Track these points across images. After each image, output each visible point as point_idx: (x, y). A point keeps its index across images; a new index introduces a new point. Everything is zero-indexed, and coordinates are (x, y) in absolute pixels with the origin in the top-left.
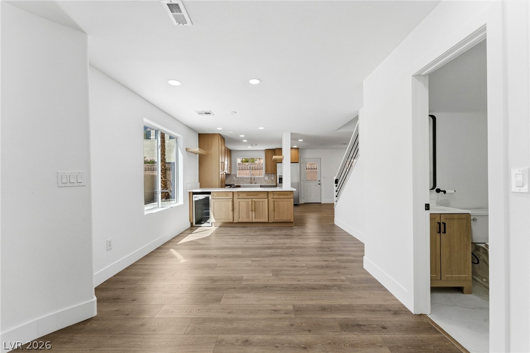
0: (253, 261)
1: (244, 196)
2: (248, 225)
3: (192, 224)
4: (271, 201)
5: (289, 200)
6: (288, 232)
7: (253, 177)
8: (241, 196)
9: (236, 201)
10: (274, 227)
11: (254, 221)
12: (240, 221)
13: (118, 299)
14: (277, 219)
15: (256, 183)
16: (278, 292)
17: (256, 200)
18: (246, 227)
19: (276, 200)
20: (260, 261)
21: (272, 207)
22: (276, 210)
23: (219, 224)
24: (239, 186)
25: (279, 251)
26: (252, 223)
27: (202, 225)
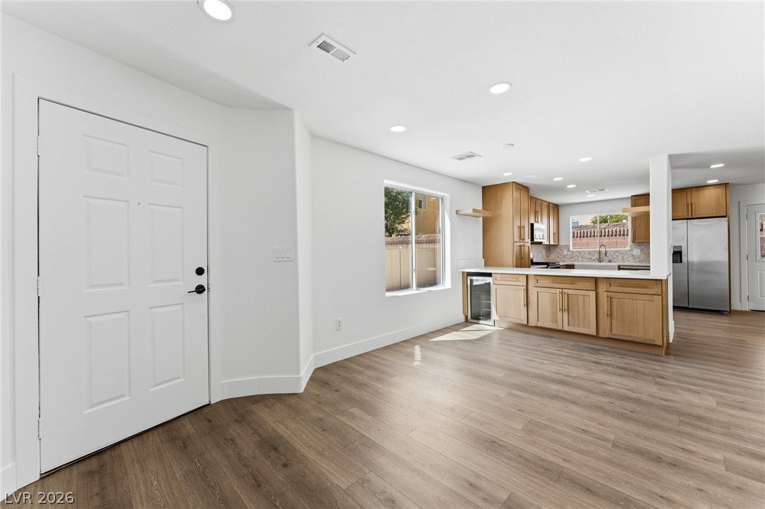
0: (509, 394)
1: (547, 282)
2: (556, 335)
3: (467, 317)
4: (604, 296)
6: (637, 363)
7: (603, 250)
8: (542, 282)
9: (532, 290)
10: (610, 347)
11: (566, 328)
12: (540, 325)
13: (327, 384)
14: (617, 332)
15: (610, 261)
16: (506, 461)
17: (570, 292)
18: (551, 337)
19: (614, 295)
20: (522, 398)
21: (605, 307)
22: (615, 316)
23: (505, 325)
24: (571, 267)
25: (578, 393)
26: (562, 332)
27: (481, 322)
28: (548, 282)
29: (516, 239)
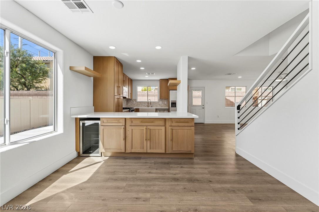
2: (142, 156)
3: (79, 153)
4: (169, 129)
5: (189, 128)
8: (135, 122)
9: (129, 128)
11: (149, 151)
12: (133, 151)
14: (175, 149)
15: (152, 107)
17: (151, 128)
18: (140, 158)
19: (174, 128)
21: (170, 135)
22: (174, 140)
23: (109, 154)
26: (147, 153)
27: (91, 155)
28: (139, 122)
29: (116, 94)
